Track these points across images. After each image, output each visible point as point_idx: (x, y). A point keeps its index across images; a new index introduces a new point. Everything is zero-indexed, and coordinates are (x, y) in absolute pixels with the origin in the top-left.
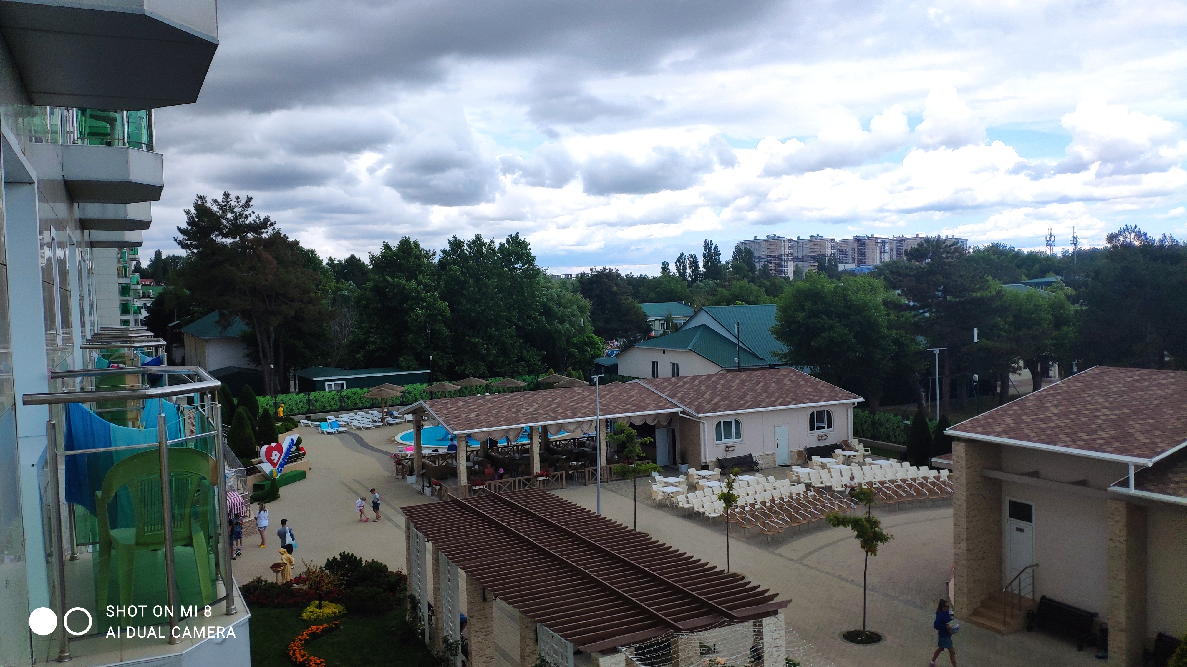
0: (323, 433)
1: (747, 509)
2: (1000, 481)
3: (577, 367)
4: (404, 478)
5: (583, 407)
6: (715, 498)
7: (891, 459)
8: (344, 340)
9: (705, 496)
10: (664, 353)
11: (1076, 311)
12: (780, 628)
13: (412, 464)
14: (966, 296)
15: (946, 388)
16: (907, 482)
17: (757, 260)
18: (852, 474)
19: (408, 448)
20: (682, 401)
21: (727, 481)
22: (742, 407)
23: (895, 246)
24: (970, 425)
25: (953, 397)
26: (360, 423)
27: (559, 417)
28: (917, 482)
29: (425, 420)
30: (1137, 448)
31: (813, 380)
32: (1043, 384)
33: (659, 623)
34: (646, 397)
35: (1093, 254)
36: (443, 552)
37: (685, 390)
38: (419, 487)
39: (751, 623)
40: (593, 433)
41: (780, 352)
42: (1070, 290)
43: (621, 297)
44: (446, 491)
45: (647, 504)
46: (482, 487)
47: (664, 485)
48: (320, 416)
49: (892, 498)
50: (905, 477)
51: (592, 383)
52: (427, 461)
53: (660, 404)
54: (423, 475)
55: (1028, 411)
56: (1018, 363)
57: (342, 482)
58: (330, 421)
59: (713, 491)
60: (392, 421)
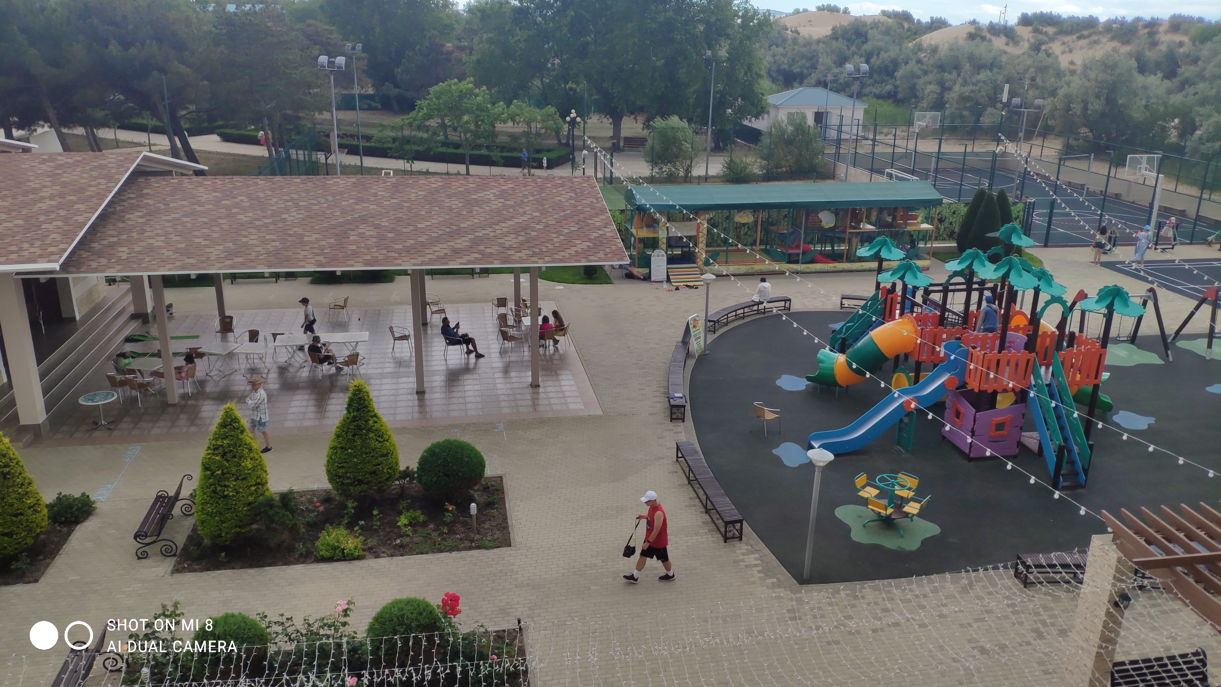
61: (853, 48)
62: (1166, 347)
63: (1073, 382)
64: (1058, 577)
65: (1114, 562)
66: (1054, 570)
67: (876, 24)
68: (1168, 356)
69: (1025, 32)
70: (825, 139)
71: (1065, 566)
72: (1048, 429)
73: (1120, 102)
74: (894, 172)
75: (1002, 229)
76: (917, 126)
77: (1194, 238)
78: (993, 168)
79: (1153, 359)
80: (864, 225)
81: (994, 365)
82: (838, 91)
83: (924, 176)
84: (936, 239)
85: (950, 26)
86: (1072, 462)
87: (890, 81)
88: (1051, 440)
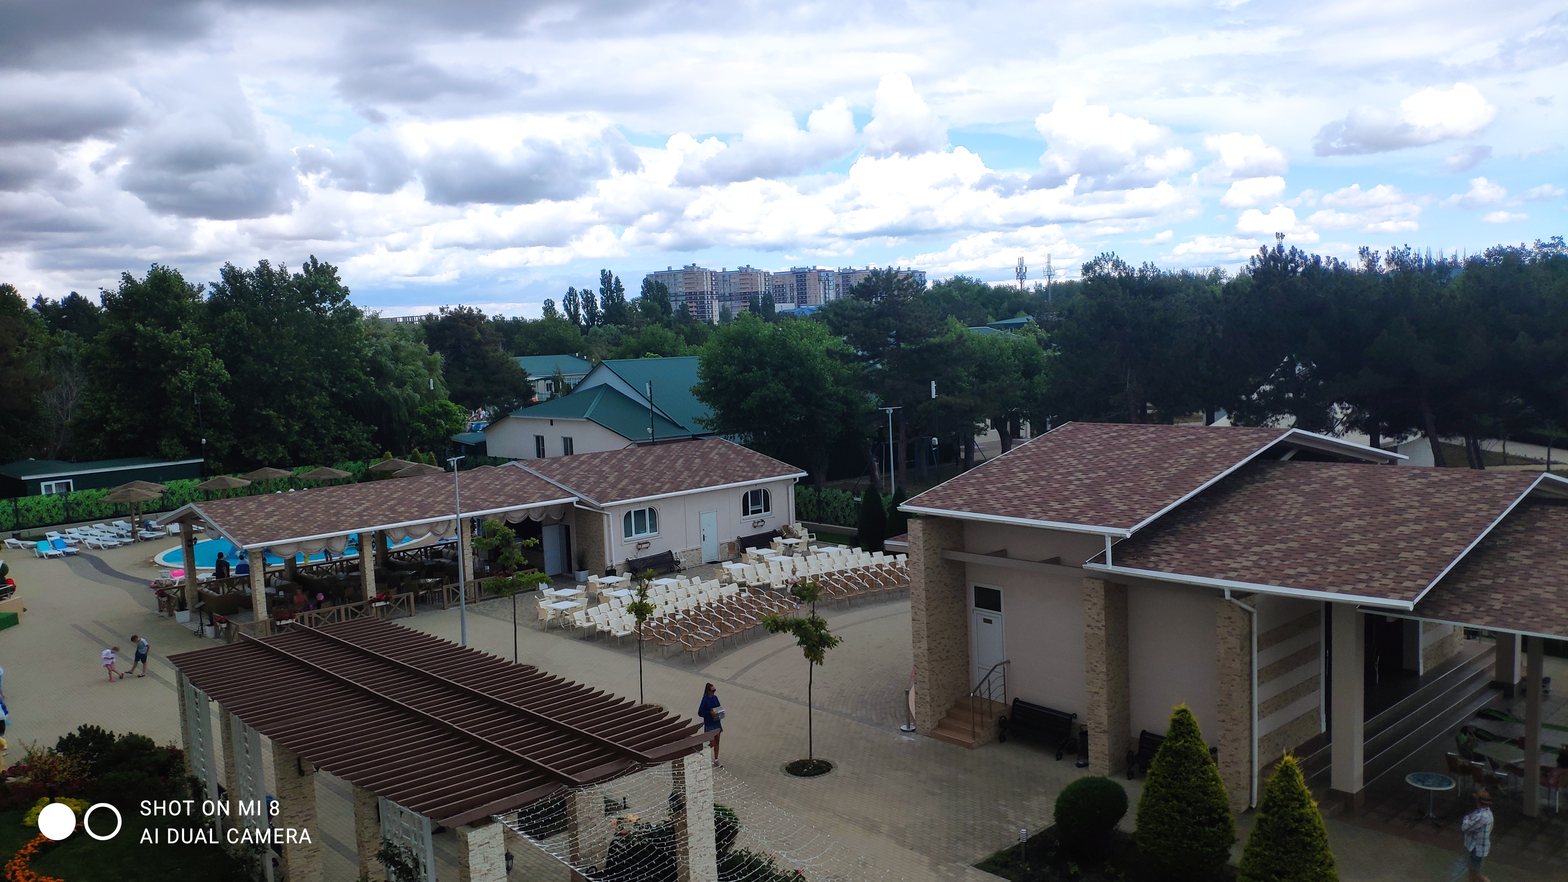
0: (42, 557)
1: (666, 621)
2: (964, 563)
3: (426, 447)
4: (171, 615)
5: (437, 502)
6: (623, 611)
7: (840, 545)
8: (67, 419)
9: (611, 610)
10: (552, 425)
11: (1049, 357)
12: (705, 767)
13: (183, 593)
14: (922, 342)
15: (902, 455)
16: (858, 572)
17: (673, 299)
18: (794, 566)
19: (175, 572)
20: (578, 487)
21: (639, 587)
22: (658, 491)
23: (841, 281)
24: (927, 498)
25: (909, 466)
26: (98, 540)
27: (401, 518)
28: (871, 571)
29: (198, 532)
30: (1114, 516)
31: (746, 452)
32: (1012, 447)
33: (549, 778)
34: (527, 485)
35: (1070, 287)
36: (235, 714)
37: (581, 473)
38: (195, 627)
39: (669, 764)
40: (454, 538)
41: (705, 418)
42: (1042, 333)
43: (487, 348)
44: (237, 629)
45: (533, 627)
46: (290, 621)
47: (555, 600)
48: (35, 532)
49: (841, 592)
50: (856, 566)
51: (448, 469)
52: (206, 590)
53: (548, 493)
54: (201, 609)
55: (992, 479)
56: (984, 422)
57: (75, 626)
58: (52, 539)
59: (621, 603)
60: (148, 535)
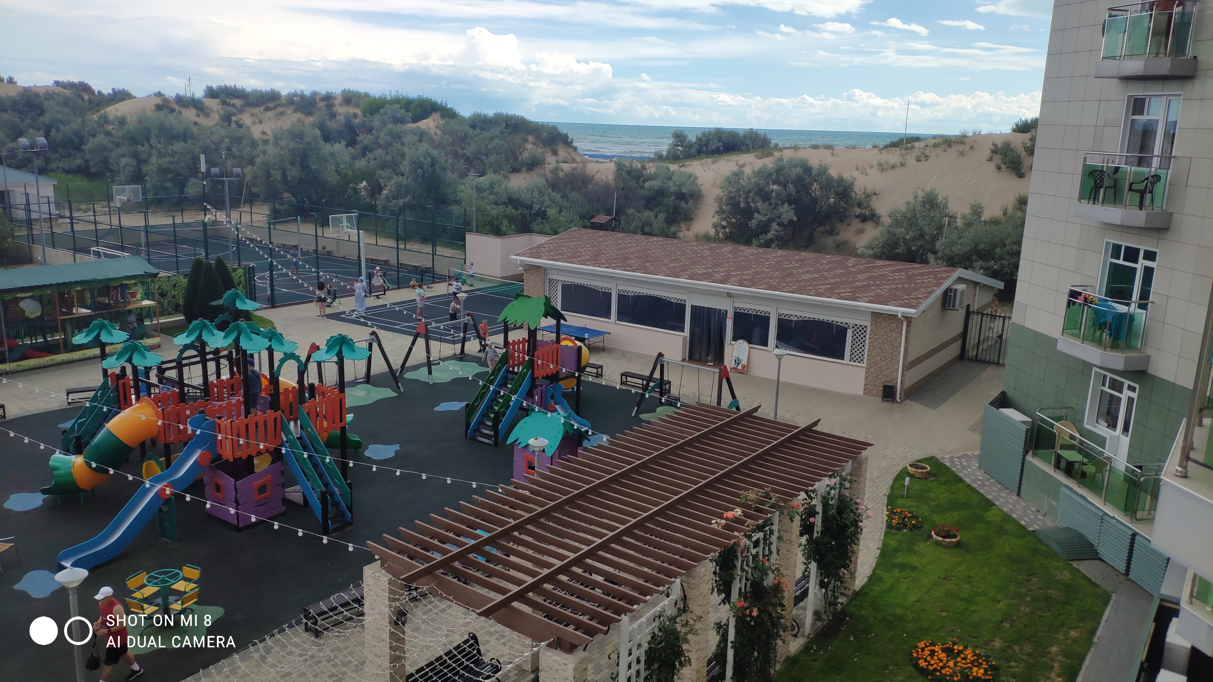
61: (28, 121)
62: (396, 380)
63: (322, 430)
64: (340, 618)
65: (386, 586)
66: (336, 612)
67: (50, 95)
68: (399, 388)
69: (213, 104)
70: (11, 220)
71: (345, 605)
72: (308, 480)
73: (313, 167)
74: (101, 249)
75: (225, 296)
76: (118, 201)
77: (400, 284)
78: (206, 237)
79: (388, 393)
80: (77, 310)
81: (243, 431)
82: (18, 167)
83: (135, 251)
84: (162, 314)
85: (135, 97)
86: (336, 504)
87: (78, 155)
88: (313, 489)
